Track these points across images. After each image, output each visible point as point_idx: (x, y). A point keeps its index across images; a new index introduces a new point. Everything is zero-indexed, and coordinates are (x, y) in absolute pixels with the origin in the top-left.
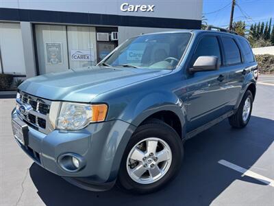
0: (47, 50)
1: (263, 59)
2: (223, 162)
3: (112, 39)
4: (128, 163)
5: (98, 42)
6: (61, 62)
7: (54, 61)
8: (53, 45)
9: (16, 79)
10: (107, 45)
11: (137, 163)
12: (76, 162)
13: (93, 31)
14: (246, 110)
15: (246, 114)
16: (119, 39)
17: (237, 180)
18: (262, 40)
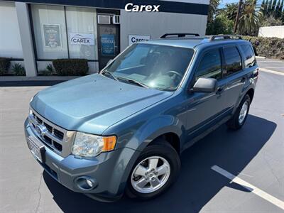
0: (45, 32)
1: (270, 42)
2: (215, 168)
3: (114, 22)
4: (132, 177)
5: (98, 24)
6: (59, 45)
7: (53, 44)
8: (51, 27)
9: (13, 63)
10: (108, 29)
11: (140, 177)
12: (90, 183)
13: (94, 12)
14: (243, 113)
15: (242, 117)
16: (121, 22)
17: (225, 187)
18: (272, 18)
